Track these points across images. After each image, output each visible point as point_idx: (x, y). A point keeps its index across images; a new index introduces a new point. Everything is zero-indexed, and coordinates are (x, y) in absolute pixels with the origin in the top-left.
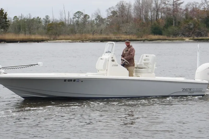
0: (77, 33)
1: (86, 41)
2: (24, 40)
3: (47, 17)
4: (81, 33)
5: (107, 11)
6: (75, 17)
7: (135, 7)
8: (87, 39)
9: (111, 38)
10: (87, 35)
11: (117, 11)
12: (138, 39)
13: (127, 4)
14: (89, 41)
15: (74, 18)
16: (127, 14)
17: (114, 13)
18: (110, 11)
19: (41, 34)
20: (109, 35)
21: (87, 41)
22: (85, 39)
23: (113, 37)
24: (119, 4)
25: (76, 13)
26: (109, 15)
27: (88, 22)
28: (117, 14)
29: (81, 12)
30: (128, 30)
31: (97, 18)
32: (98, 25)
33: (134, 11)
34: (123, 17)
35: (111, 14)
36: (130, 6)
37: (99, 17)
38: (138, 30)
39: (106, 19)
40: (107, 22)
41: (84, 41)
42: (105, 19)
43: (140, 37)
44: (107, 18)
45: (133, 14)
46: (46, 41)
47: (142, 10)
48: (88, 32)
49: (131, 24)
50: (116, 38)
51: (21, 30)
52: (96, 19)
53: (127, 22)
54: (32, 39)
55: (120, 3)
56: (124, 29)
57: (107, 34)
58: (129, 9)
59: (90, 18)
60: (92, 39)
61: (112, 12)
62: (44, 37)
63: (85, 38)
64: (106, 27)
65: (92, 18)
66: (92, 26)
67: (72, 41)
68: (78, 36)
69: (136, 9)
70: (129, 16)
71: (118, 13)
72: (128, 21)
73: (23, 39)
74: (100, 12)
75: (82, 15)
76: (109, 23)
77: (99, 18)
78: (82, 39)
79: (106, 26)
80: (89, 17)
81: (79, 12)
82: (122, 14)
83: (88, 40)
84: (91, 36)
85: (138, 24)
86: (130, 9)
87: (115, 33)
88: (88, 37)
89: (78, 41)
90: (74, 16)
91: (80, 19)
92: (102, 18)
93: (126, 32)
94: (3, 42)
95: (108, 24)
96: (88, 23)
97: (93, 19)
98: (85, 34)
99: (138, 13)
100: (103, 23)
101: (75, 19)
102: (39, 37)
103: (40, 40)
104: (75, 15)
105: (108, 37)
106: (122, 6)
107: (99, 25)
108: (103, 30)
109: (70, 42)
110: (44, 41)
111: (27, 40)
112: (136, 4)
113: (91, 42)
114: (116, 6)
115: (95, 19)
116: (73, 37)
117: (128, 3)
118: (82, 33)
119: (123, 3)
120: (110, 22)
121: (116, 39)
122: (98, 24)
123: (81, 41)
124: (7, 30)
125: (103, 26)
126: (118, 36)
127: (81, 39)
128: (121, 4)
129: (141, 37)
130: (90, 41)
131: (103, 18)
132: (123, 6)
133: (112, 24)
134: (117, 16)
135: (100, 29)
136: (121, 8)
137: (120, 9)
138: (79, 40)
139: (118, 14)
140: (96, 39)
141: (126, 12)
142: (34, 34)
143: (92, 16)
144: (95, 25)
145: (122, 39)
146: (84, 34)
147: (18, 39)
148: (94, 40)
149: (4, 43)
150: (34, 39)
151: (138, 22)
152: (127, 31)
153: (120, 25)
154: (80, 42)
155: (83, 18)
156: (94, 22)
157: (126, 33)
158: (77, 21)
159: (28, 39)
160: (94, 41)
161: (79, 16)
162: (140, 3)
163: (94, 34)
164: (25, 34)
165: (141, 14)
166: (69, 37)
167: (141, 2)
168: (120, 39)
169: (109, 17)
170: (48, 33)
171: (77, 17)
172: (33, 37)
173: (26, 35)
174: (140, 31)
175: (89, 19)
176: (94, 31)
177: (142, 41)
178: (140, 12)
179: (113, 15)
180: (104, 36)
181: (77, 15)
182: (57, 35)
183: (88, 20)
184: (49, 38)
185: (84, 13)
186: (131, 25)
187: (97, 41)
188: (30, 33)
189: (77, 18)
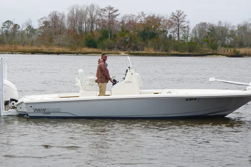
0: (6, 44)
1: (15, 53)
4: (10, 43)
5: (39, 21)
6: (4, 26)
7: (69, 18)
8: (16, 50)
9: (42, 50)
10: (17, 46)
11: (49, 22)
12: (71, 52)
13: (60, 14)
15: (3, 28)
16: (60, 24)
17: (46, 23)
18: (42, 22)
20: (40, 47)
21: (17, 53)
22: (14, 51)
23: (45, 49)
24: (52, 14)
25: (6, 22)
26: (41, 26)
27: (18, 32)
28: (49, 24)
29: (10, 22)
30: (61, 42)
31: (28, 29)
32: (29, 36)
33: (68, 22)
34: (56, 28)
35: (43, 25)
36: (63, 17)
37: (30, 27)
38: (72, 42)
39: (38, 30)
40: (38, 33)
41: (13, 53)
42: (36, 30)
43: (73, 50)
44: (39, 29)
45: (67, 25)
47: (76, 21)
48: (18, 43)
49: (64, 35)
50: (48, 50)
52: (27, 30)
53: (60, 34)
55: (53, 13)
56: (56, 41)
57: (39, 46)
58: (62, 19)
59: (20, 28)
60: (23, 51)
61: (44, 22)
63: (15, 50)
64: (38, 39)
65: (23, 28)
66: (22, 37)
68: (7, 47)
69: (70, 20)
70: (62, 28)
71: (50, 23)
72: (61, 32)
74: (31, 22)
75: (11, 24)
76: (40, 34)
77: (30, 29)
79: (37, 37)
80: (20, 27)
81: (8, 21)
82: (55, 24)
83: (18, 51)
84: (21, 48)
85: (71, 36)
86: (63, 19)
87: (46, 45)
88: (18, 49)
89: (7, 52)
90: (4, 25)
91: (9, 29)
92: (33, 29)
93: (59, 44)
95: (40, 35)
96: (18, 33)
97: (23, 29)
98: (15, 45)
99: (72, 24)
100: (35, 34)
101: (4, 29)
104: (4, 24)
105: (40, 49)
106: (54, 16)
107: (30, 36)
108: (34, 41)
112: (70, 15)
113: (22, 54)
114: (49, 16)
115: (25, 29)
116: (2, 48)
117: (61, 13)
118: (12, 44)
119: (56, 13)
120: (41, 33)
121: (47, 51)
122: (29, 35)
123: (10, 53)
125: (34, 37)
126: (51, 48)
127: (11, 50)
128: (54, 14)
129: (75, 50)
130: (20, 53)
131: (35, 28)
132: (56, 16)
133: (44, 35)
134: (49, 27)
135: (31, 40)
136: (54, 18)
137: (52, 19)
138: (8, 51)
139: (51, 25)
140: (26, 51)
141: (59, 23)
143: (23, 26)
144: (26, 35)
145: (55, 51)
148: (24, 52)
151: (72, 34)
152: (60, 43)
153: (53, 36)
154: (9, 53)
155: (12, 28)
156: (24, 32)
157: (59, 45)
158: (7, 31)
160: (24, 53)
161: (8, 26)
162: (74, 14)
163: (25, 46)
165: (75, 25)
167: (75, 13)
168: (52, 51)
169: (41, 28)
171: (7, 26)
174: (74, 43)
175: (20, 30)
176: (25, 42)
177: (76, 54)
178: (74, 23)
179: (46, 26)
180: (35, 48)
181: (7, 25)
183: (18, 30)
185: (14, 23)
186: (64, 36)
187: (27, 53)
189: (6, 27)
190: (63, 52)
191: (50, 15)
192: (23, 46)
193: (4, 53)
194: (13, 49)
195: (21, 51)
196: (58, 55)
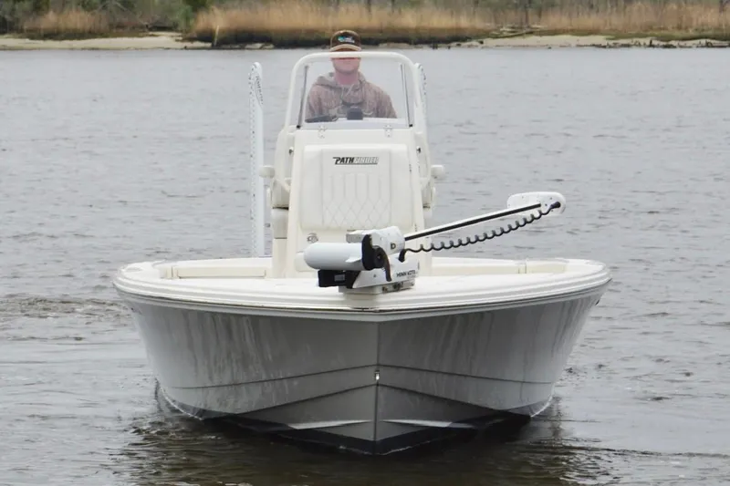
1: (682, 43)
8: (686, 29)
10: (690, 8)
14: (697, 42)
19: (450, 4)
21: (689, 43)
22: (677, 33)
41: (673, 43)
46: (474, 43)
54: (406, 30)
60: (718, 33)
62: (464, 22)
63: (679, 28)
67: (611, 43)
68: (641, 13)
78: (664, 29)
83: (697, 34)
84: (709, 17)
88: (694, 24)
89: (642, 41)
94: (259, 45)
98: (680, 7)
102: (440, 21)
103: (445, 35)
109: (599, 46)
110: (464, 40)
111: (379, 36)
113: (712, 46)
116: (617, 21)
123: (655, 42)
127: (661, 29)
130: (703, 41)
138: (645, 36)
142: (415, 3)
146: (675, 7)
147: (332, 29)
148: (726, 39)
149: (261, 48)
150: (417, 30)
154: (651, 45)
159: (381, 31)
160: (726, 43)
166: (591, 20)
172: (409, 19)
173: (374, 9)
182: (530, 11)
184: (490, 25)
192: (722, 8)
193: (628, 46)
194: (670, 24)
195: (710, 33)
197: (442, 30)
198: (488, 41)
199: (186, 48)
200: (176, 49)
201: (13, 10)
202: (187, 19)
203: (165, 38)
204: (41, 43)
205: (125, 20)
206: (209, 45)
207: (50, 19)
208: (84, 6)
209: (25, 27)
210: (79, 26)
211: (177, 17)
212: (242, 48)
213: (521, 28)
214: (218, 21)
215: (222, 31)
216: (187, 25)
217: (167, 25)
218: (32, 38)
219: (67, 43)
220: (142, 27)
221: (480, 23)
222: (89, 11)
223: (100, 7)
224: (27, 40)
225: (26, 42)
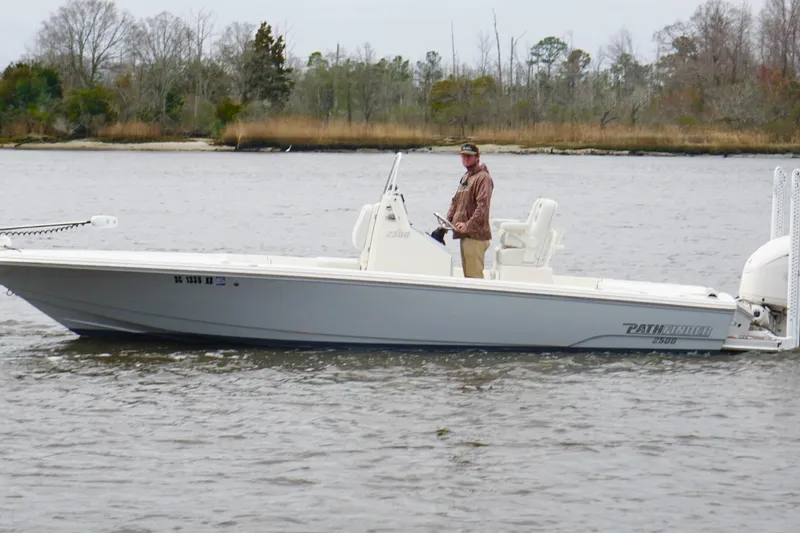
0: (543, 119)
1: (574, 151)
2: (346, 143)
3: (432, 57)
4: (556, 117)
5: (659, 37)
6: (535, 58)
7: (766, 24)
8: (577, 140)
9: (668, 140)
10: (581, 127)
11: (694, 39)
12: (772, 146)
13: (733, 11)
14: (585, 151)
15: (531, 63)
16: (732, 49)
17: (684, 45)
18: (669, 40)
19: (408, 120)
20: (663, 130)
21: (579, 151)
22: (570, 144)
23: (680, 136)
24: (704, 11)
25: (541, 43)
26: (666, 55)
27: (583, 79)
28: (693, 48)
29: (558, 42)
30: (737, 112)
31: (620, 66)
32: (622, 90)
33: (762, 40)
34: (718, 62)
35: (674, 51)
36: (746, 19)
37: (628, 60)
38: (776, 112)
39: (654, 68)
40: (655, 82)
41: (568, 151)
42: (647, 68)
43: (781, 138)
44: (659, 66)
45: (758, 54)
46: (425, 149)
47: (791, 36)
48: (585, 116)
49: (748, 87)
50: (690, 140)
51: (336, 104)
52: (615, 69)
53: (733, 81)
54: (376, 139)
55: (708, 10)
56: (719, 109)
57: (657, 126)
58: (741, 30)
59: (591, 64)
60: (599, 144)
61: (677, 40)
62: (418, 134)
63: (572, 140)
64: (653, 101)
65: (601, 63)
66: (599, 96)
67: (523, 150)
68: (545, 129)
69: (770, 32)
70: (740, 56)
71: (698, 46)
72: (738, 76)
73: (341, 139)
74: (629, 41)
75: (561, 52)
76: (662, 84)
77: (625, 65)
78: (562, 141)
79: (652, 95)
80: (589, 59)
81: (550, 41)
82: (714, 50)
83: (585, 145)
84: (593, 133)
85: (775, 90)
86: (746, 30)
87: (683, 123)
88: (583, 137)
89: (546, 149)
90: (533, 54)
91: (554, 68)
92: (636, 65)
93: (728, 120)
94: (270, 149)
95: (660, 88)
96: (585, 82)
97: (602, 69)
98: (573, 126)
99: (776, 47)
100: (643, 84)
101: (534, 66)
102: (402, 133)
103: (404, 143)
104: (534, 51)
105: (660, 135)
106: (712, 19)
107: (625, 89)
108: (641, 109)
109: (515, 153)
110: (419, 146)
111: (356, 143)
112: (768, 12)
113: (595, 154)
114: (693, 19)
115: (609, 67)
116: (528, 135)
117: (739, 8)
118: (563, 121)
119: (721, 6)
120: (667, 80)
121: (687, 143)
122: (622, 86)
123: (555, 151)
124: (283, 104)
125: (641, 96)
126: (698, 135)
127: (558, 141)
128: (712, 12)
129: (787, 140)
130: (589, 150)
131: (643, 63)
132: (720, 20)
133: (675, 86)
134: (695, 58)
135: (631, 106)
136: (712, 27)
137: (706, 31)
138: (547, 146)
139: (699, 49)
140: (613, 144)
141: (730, 44)
142: (384, 120)
143: (601, 56)
144: (612, 88)
145: (714, 144)
146: (570, 125)
147: (323, 138)
148: (606, 148)
149: (271, 151)
150: (384, 139)
151: (775, 83)
152: (731, 116)
153: (706, 91)
154: (552, 153)
155: (564, 63)
156: (606, 77)
157: (729, 122)
158: (544, 76)
159: (358, 139)
160: (605, 152)
161: (550, 56)
162: (784, 9)
163: (608, 125)
164: (350, 119)
165: (786, 50)
166: (509, 134)
167: (788, 5)
168: (706, 144)
169: (665, 62)
170: (433, 116)
171: (544, 57)
172: (379, 132)
173: (354, 124)
174: (782, 114)
175: (589, 69)
176: (607, 114)
177: (791, 155)
178: (785, 43)
179: (681, 54)
180: (643, 133)
181: (544, 53)
182: (466, 126)
183: (585, 71)
184: (436, 136)
185: (569, 46)
186: (748, 90)
187: (615, 152)
188: (367, 117)
189: (544, 61)
190: (745, 146)
191: (698, 15)
192: (603, 127)
193: (535, 153)
194: (566, 137)
195: (594, 144)
196: (726, 156)
197: (402, 140)
198: (435, 148)
199: (216, 150)
200: (209, 151)
201: (91, 121)
202: (218, 129)
203: (201, 143)
204: (111, 145)
205: (172, 129)
206: (234, 148)
207: (117, 128)
208: (142, 119)
209: (100, 133)
210: (139, 133)
211: (211, 127)
212: (257, 151)
213: (459, 139)
214: (240, 130)
215: (243, 138)
216: (218, 134)
217: (204, 132)
218: (104, 141)
219: (129, 145)
220: (185, 134)
221: (429, 135)
222: (146, 122)
223: (154, 119)
224: (101, 143)
225: (100, 144)
